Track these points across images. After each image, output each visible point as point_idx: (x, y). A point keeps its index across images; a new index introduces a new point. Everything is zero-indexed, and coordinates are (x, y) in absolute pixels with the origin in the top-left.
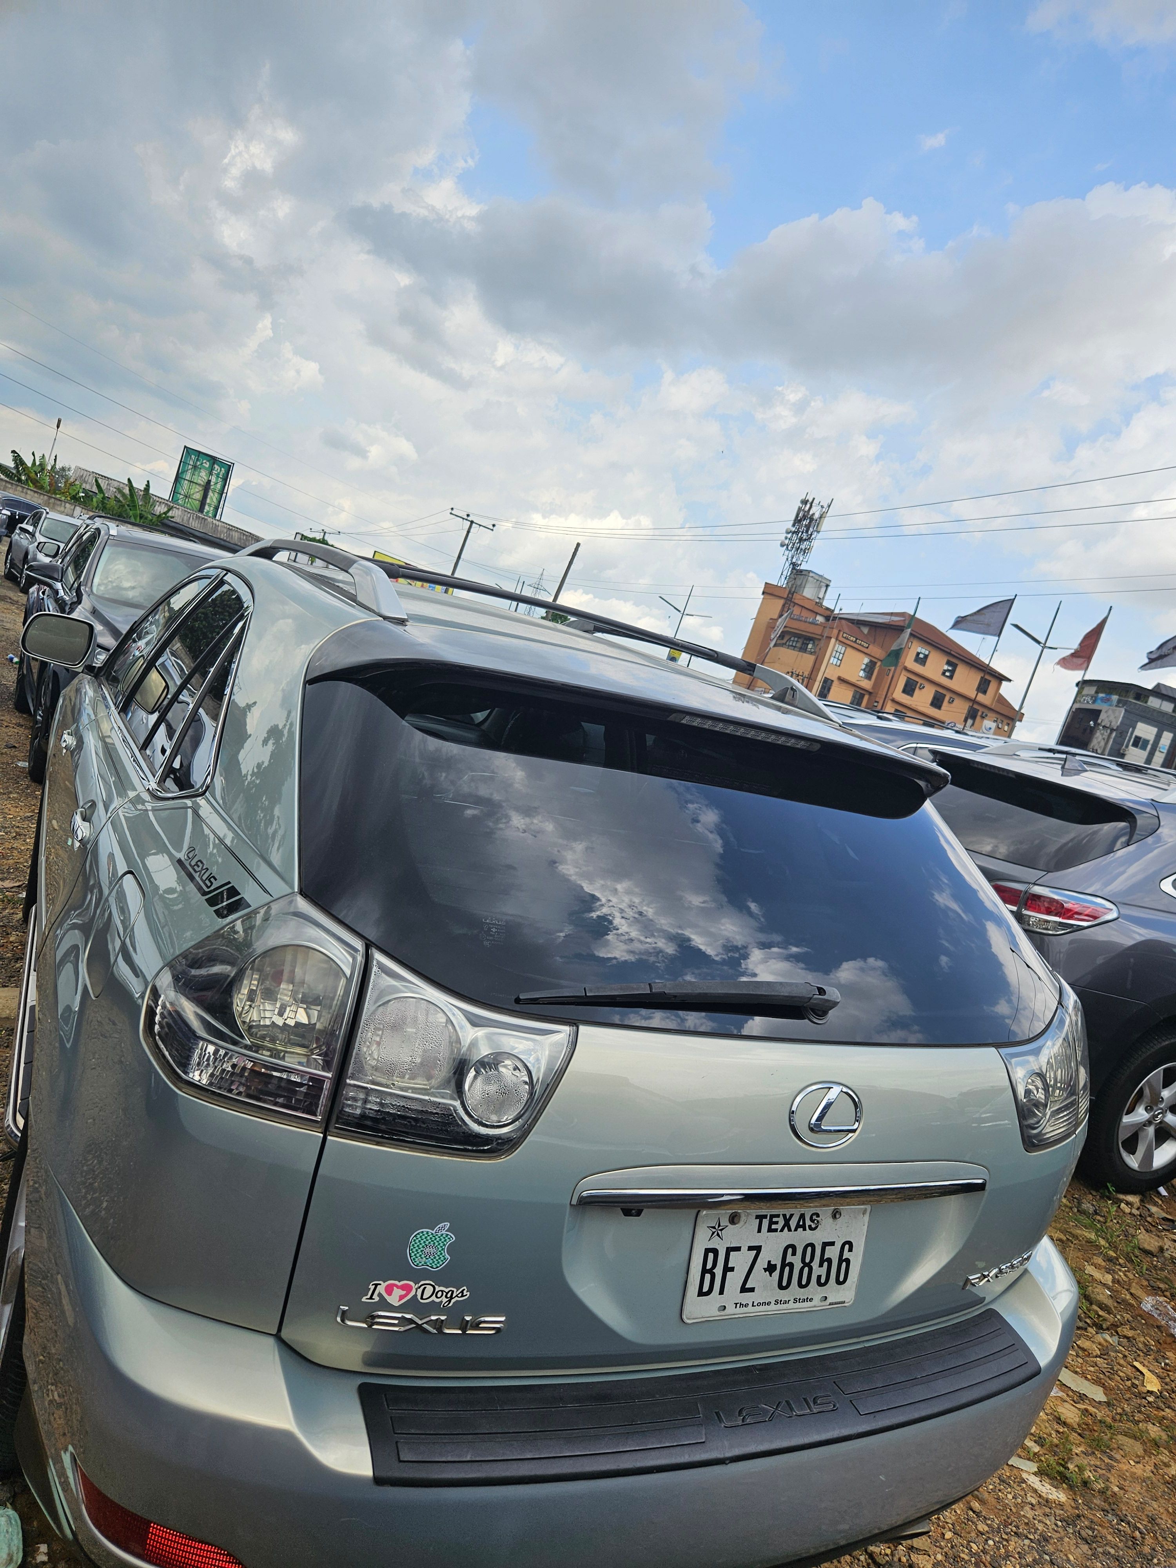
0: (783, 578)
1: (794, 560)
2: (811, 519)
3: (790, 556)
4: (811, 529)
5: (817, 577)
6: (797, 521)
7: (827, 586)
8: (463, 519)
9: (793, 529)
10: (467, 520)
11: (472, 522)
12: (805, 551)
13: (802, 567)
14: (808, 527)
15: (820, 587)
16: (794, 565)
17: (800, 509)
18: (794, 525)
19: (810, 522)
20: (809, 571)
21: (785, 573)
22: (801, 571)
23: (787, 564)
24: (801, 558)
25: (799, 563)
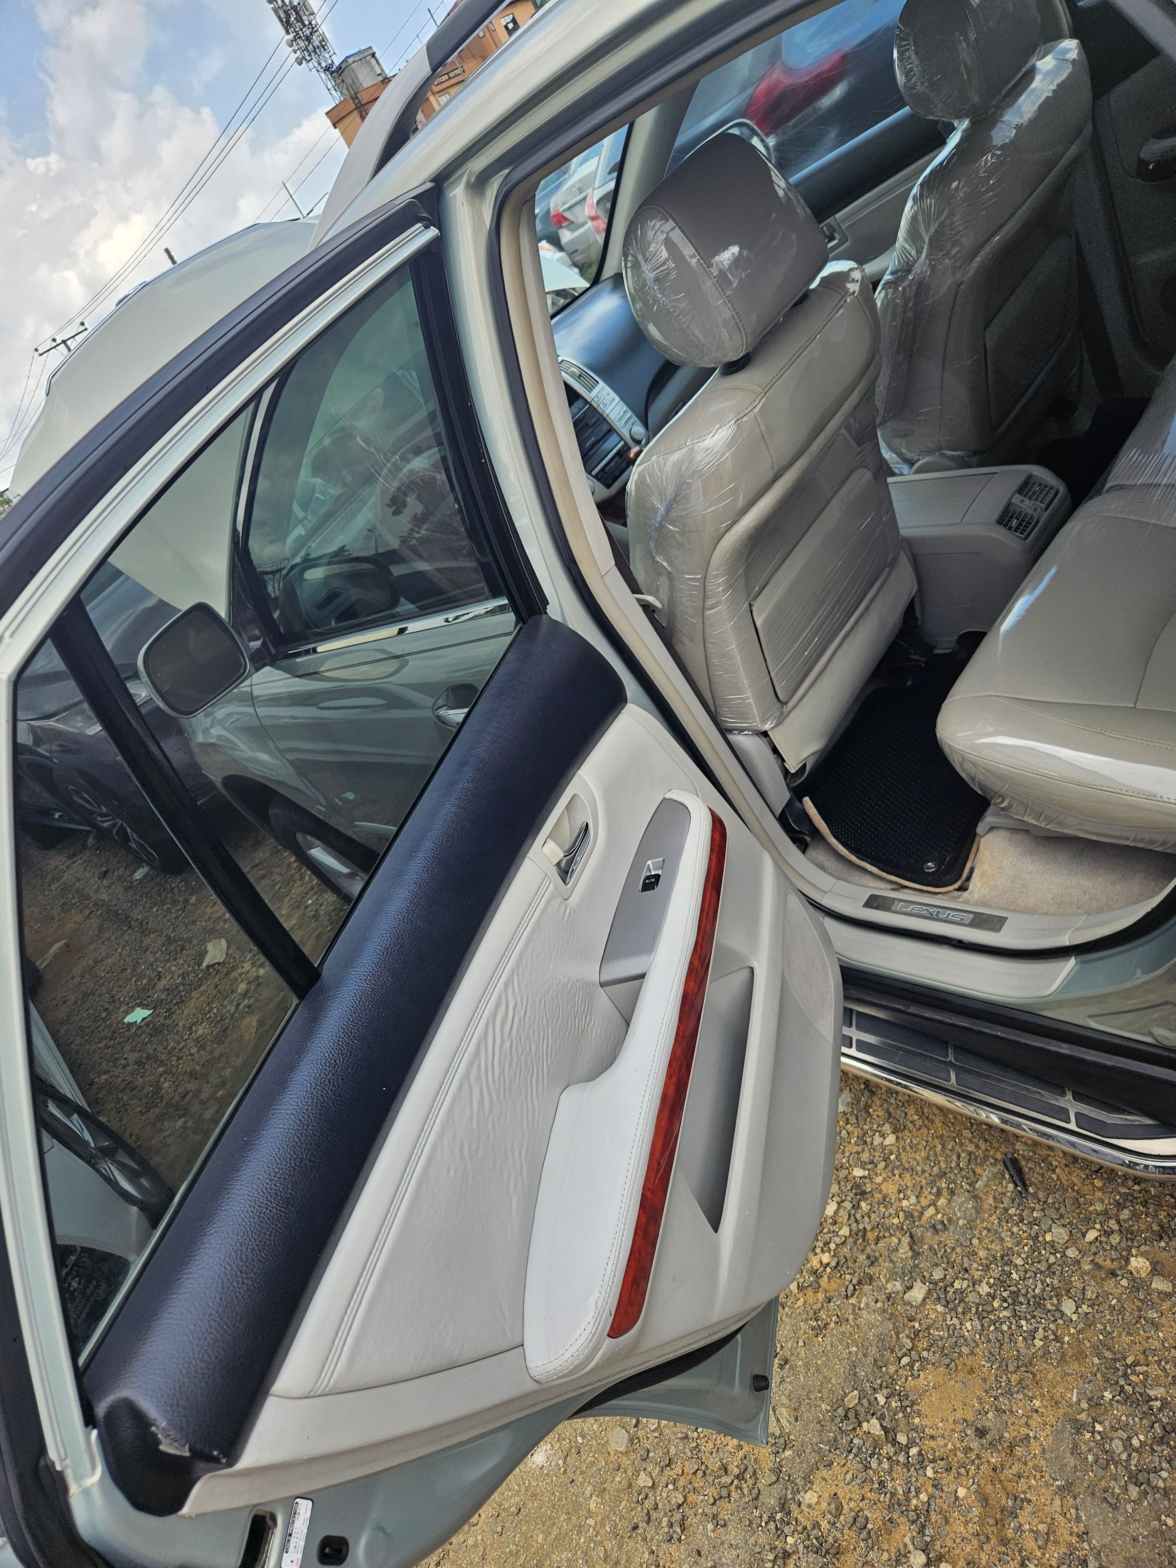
0: (333, 92)
1: (324, 65)
2: (294, 8)
3: (316, 65)
4: (304, 18)
5: (358, 58)
6: (287, 25)
7: (373, 55)
8: (55, 347)
9: (291, 36)
10: (58, 345)
11: (64, 342)
12: (323, 45)
13: (337, 63)
14: (299, 19)
15: (369, 63)
16: (327, 69)
17: (275, 10)
18: (288, 33)
19: (297, 13)
20: (346, 60)
21: (330, 86)
22: (339, 68)
23: (323, 75)
24: (327, 56)
25: (330, 62)
